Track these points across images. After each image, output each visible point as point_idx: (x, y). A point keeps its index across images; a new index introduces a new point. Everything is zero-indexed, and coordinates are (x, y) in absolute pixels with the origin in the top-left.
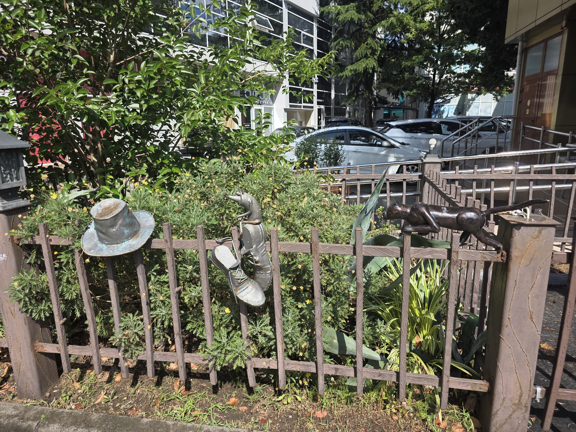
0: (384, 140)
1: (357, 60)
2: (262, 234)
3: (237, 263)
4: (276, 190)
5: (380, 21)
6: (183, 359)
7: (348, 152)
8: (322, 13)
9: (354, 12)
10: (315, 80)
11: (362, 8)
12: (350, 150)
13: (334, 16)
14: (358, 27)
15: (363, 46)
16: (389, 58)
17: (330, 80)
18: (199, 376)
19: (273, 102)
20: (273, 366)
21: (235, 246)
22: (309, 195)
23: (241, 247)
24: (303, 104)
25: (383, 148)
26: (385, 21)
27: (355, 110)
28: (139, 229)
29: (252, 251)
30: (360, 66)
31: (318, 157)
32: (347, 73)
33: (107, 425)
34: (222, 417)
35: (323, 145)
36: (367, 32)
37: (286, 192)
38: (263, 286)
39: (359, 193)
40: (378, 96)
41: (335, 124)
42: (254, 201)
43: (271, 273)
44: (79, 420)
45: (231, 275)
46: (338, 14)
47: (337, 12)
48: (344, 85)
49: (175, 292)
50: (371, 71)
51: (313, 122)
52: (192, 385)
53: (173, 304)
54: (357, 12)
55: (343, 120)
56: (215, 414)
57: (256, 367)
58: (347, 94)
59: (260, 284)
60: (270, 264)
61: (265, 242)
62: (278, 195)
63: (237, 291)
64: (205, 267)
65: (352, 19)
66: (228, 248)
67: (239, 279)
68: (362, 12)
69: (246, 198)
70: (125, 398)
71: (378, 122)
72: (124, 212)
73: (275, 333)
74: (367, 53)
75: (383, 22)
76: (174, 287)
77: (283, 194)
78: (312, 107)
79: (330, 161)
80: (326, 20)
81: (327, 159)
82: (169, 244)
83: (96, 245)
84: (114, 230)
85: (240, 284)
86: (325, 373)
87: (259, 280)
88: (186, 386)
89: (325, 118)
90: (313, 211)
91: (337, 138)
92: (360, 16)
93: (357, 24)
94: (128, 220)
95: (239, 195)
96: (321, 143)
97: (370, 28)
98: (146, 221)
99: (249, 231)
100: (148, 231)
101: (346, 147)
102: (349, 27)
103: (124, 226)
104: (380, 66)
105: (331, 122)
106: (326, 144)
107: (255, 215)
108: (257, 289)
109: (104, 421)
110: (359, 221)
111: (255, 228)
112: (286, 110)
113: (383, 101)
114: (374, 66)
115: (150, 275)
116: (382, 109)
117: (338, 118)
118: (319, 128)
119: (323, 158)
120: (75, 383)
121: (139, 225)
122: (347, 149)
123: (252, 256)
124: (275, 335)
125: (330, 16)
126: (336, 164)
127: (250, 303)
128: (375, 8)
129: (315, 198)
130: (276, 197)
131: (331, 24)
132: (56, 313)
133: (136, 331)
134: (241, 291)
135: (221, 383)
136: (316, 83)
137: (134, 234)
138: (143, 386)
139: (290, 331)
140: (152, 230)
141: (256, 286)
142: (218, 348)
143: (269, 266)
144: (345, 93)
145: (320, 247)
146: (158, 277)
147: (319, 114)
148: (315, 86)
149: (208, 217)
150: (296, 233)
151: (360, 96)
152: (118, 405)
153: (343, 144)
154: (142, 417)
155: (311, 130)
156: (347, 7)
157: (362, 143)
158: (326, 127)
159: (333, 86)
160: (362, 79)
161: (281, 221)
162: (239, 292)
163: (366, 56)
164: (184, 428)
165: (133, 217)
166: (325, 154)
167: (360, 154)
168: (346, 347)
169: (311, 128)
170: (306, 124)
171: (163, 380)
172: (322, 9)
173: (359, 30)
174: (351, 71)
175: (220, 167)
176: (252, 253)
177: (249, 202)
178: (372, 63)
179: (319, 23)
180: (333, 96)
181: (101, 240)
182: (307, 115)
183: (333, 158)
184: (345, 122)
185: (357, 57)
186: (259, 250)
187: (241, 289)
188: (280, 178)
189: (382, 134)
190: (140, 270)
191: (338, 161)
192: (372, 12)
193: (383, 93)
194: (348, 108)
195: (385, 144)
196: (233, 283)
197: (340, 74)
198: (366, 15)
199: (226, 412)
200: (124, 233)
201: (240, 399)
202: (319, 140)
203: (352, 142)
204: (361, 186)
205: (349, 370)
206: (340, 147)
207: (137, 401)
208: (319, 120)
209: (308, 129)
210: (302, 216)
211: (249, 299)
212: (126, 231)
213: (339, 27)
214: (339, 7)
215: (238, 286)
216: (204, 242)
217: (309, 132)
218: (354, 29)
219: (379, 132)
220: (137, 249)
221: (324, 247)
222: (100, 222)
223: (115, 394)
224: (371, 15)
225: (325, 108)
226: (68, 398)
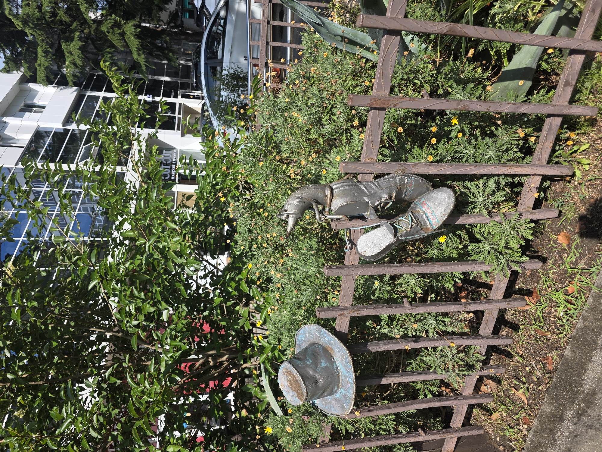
0: (218, 14)
1: (127, 46)
2: (349, 186)
3: (387, 227)
4: (278, 158)
5: (81, 13)
6: (498, 301)
7: (231, 62)
8: (75, 84)
9: (72, 45)
10: (148, 98)
11: (67, 34)
12: (228, 60)
13: (77, 70)
14: (90, 41)
15: (110, 36)
16: (123, 5)
17: (149, 80)
18: (513, 276)
19: (174, 148)
20: (536, 182)
21: (360, 226)
22: (287, 108)
23: (363, 218)
24: (176, 114)
25: (229, 17)
26: (81, 7)
27: (184, 54)
28: (321, 345)
29: (373, 204)
30: (134, 43)
31: (235, 101)
32: (142, 59)
33: (563, 398)
34: (587, 257)
35: (222, 93)
36: (94, 31)
37: (281, 143)
38: (424, 190)
39: (284, 45)
40: (168, 24)
41: (198, 78)
42: (298, 194)
43: (407, 176)
44: (548, 426)
45: (405, 235)
46: (75, 64)
47: (72, 66)
48: (155, 64)
49: (410, 307)
50: (139, 30)
51: (196, 105)
52: (525, 287)
53: (425, 311)
54: (72, 41)
55: (194, 69)
56: (579, 266)
57: (532, 206)
58: (166, 62)
59: (420, 194)
60: (394, 177)
61: (358, 181)
62: (285, 155)
63: (427, 229)
64: (383, 268)
65: (80, 49)
66: (362, 237)
67: (412, 225)
68: (72, 35)
69: (293, 207)
70: (527, 368)
71: (198, 25)
72: (298, 366)
73: (489, 176)
74: (119, 34)
75: (82, 9)
76: (404, 309)
77: (284, 147)
78: (180, 104)
79: (241, 86)
80: (83, 79)
81: (238, 90)
82: (345, 312)
83: (338, 400)
84: (321, 380)
85: (419, 224)
86: (567, 103)
87: (415, 196)
88: (525, 295)
89: (192, 90)
90: (313, 104)
91: (214, 74)
92: (76, 39)
93: (86, 42)
94: (309, 361)
95: (288, 217)
96: (220, 96)
97: (90, 27)
98: (310, 334)
99: (343, 206)
100: (325, 335)
101: (225, 65)
102: (90, 53)
103: (316, 366)
104: (133, 18)
105: (196, 83)
106: (220, 90)
107: (319, 195)
108: (428, 199)
109: (557, 399)
110: (331, 38)
111: (339, 196)
112: (183, 135)
113: (174, 16)
114: (134, 25)
115: (379, 333)
116: (183, 19)
117: (193, 74)
118: (203, 98)
119: (236, 95)
120: (492, 417)
121: (315, 344)
122: (228, 64)
123: (380, 204)
124: (494, 176)
125: (78, 74)
126: (245, 79)
127: (449, 211)
128: (66, 19)
129: (293, 102)
130: (287, 158)
131: (87, 74)
132: (412, 440)
133: (451, 356)
134: (428, 224)
135: (531, 251)
136: (153, 98)
137: (327, 353)
138: (514, 345)
139: (491, 154)
140: (323, 330)
141: (423, 199)
142: (497, 258)
143: (397, 179)
144: (165, 64)
145: (379, 93)
146: (382, 323)
147: (188, 97)
148: (157, 99)
149: (307, 249)
150: (342, 132)
151: (169, 46)
152: (535, 379)
153: (222, 68)
154: (561, 356)
155: (205, 108)
156: (66, 54)
157: (221, 46)
158: (201, 90)
159: (156, 78)
160: (148, 42)
161: (322, 153)
162: (429, 226)
163: (123, 34)
164: (593, 308)
165: (305, 351)
166: (233, 91)
167: (234, 48)
168: (525, 68)
169: (203, 108)
170: (197, 113)
171: (511, 320)
172: (71, 83)
173: (92, 39)
174: (139, 54)
175: (243, 226)
176: (376, 204)
177: (299, 202)
178: (129, 28)
179: (86, 88)
180: (167, 79)
181: (331, 393)
182: (188, 111)
183: (238, 82)
184: (197, 65)
185: (123, 46)
186: (372, 192)
187: (425, 223)
188: (261, 149)
189: (211, 16)
190: (375, 347)
191: (241, 76)
192: (72, 23)
193: (164, 16)
194: (181, 62)
195: (223, 13)
196: (415, 234)
197: (144, 68)
198: (75, 30)
199: (580, 250)
200: (326, 367)
201: (562, 229)
202: (216, 98)
203: (219, 57)
204: (274, 40)
205: (574, 63)
206: (225, 72)
207: (534, 356)
208: (194, 97)
209: (203, 111)
210: (319, 122)
211: (443, 213)
212: (323, 364)
213: (91, 66)
214: (67, 63)
215: (421, 226)
216: (348, 267)
217: (207, 110)
218: (92, 46)
219: (209, 21)
220: (348, 354)
221: (380, 87)
222: (309, 397)
223: (518, 379)
224: (75, 24)
225: (181, 89)
226: (511, 430)
